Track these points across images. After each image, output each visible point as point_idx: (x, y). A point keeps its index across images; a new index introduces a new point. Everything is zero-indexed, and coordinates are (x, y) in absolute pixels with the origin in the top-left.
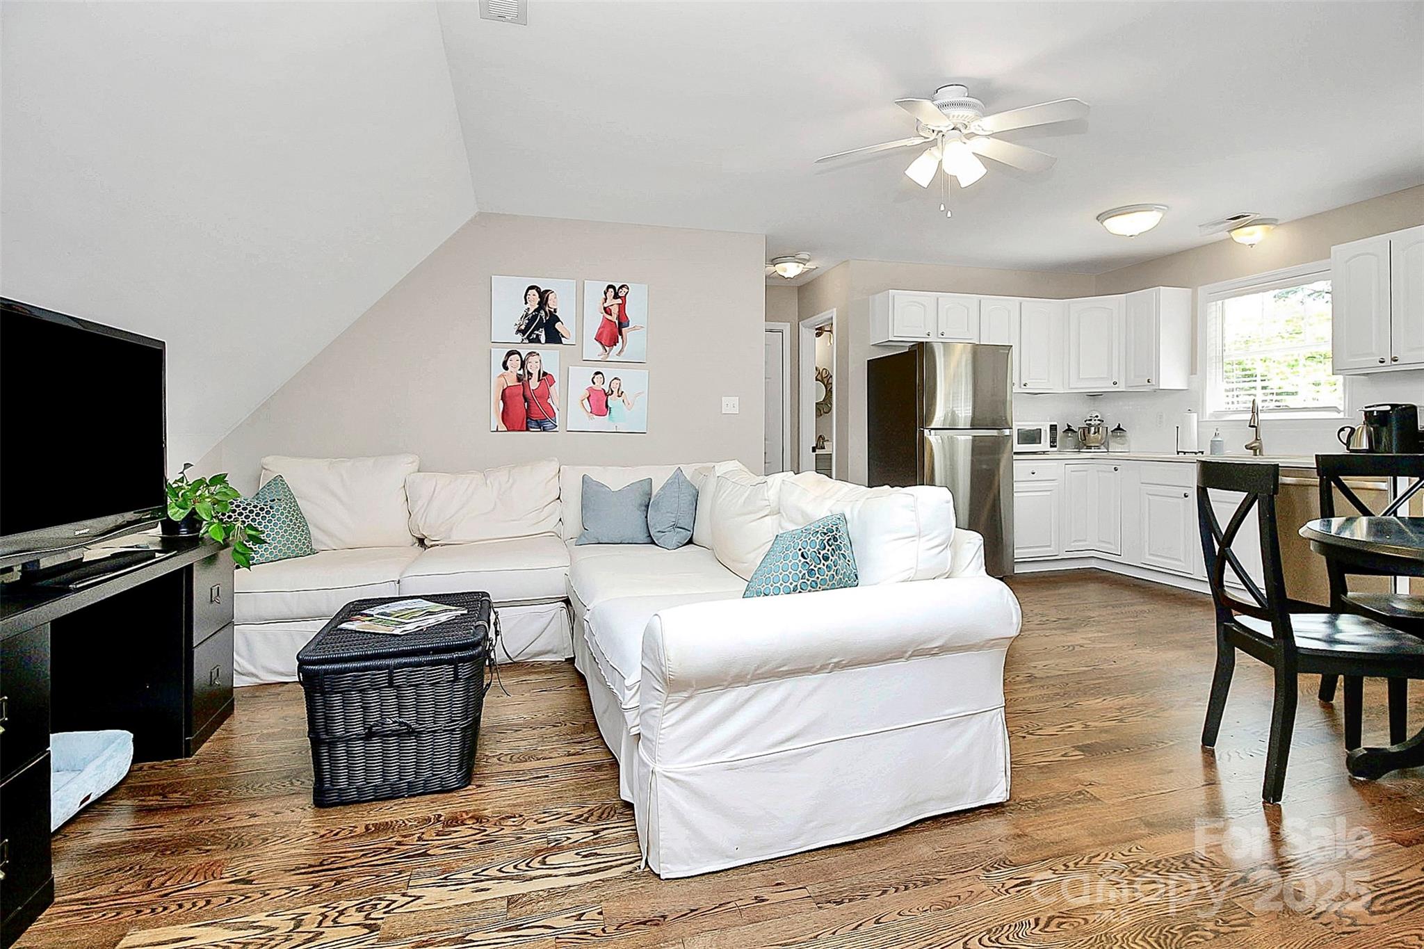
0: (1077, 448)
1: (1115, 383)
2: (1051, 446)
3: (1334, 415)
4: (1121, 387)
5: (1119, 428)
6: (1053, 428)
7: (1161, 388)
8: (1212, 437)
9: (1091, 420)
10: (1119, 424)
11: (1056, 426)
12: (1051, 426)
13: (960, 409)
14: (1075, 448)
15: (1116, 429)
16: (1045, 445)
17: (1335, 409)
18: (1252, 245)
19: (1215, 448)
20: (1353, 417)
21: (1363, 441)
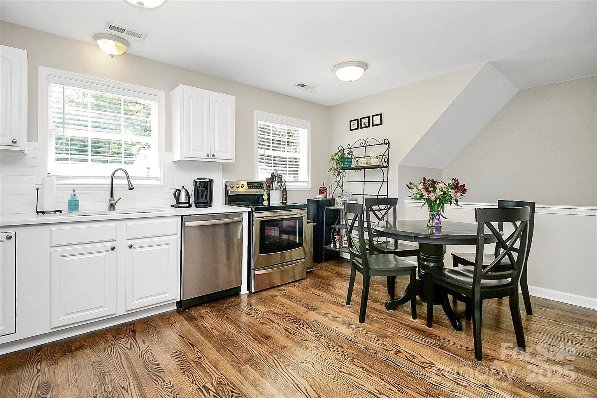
3: (156, 182)
8: (69, 198)
17: (158, 179)
18: (113, 56)
19: (73, 206)
20: (166, 184)
21: (183, 198)
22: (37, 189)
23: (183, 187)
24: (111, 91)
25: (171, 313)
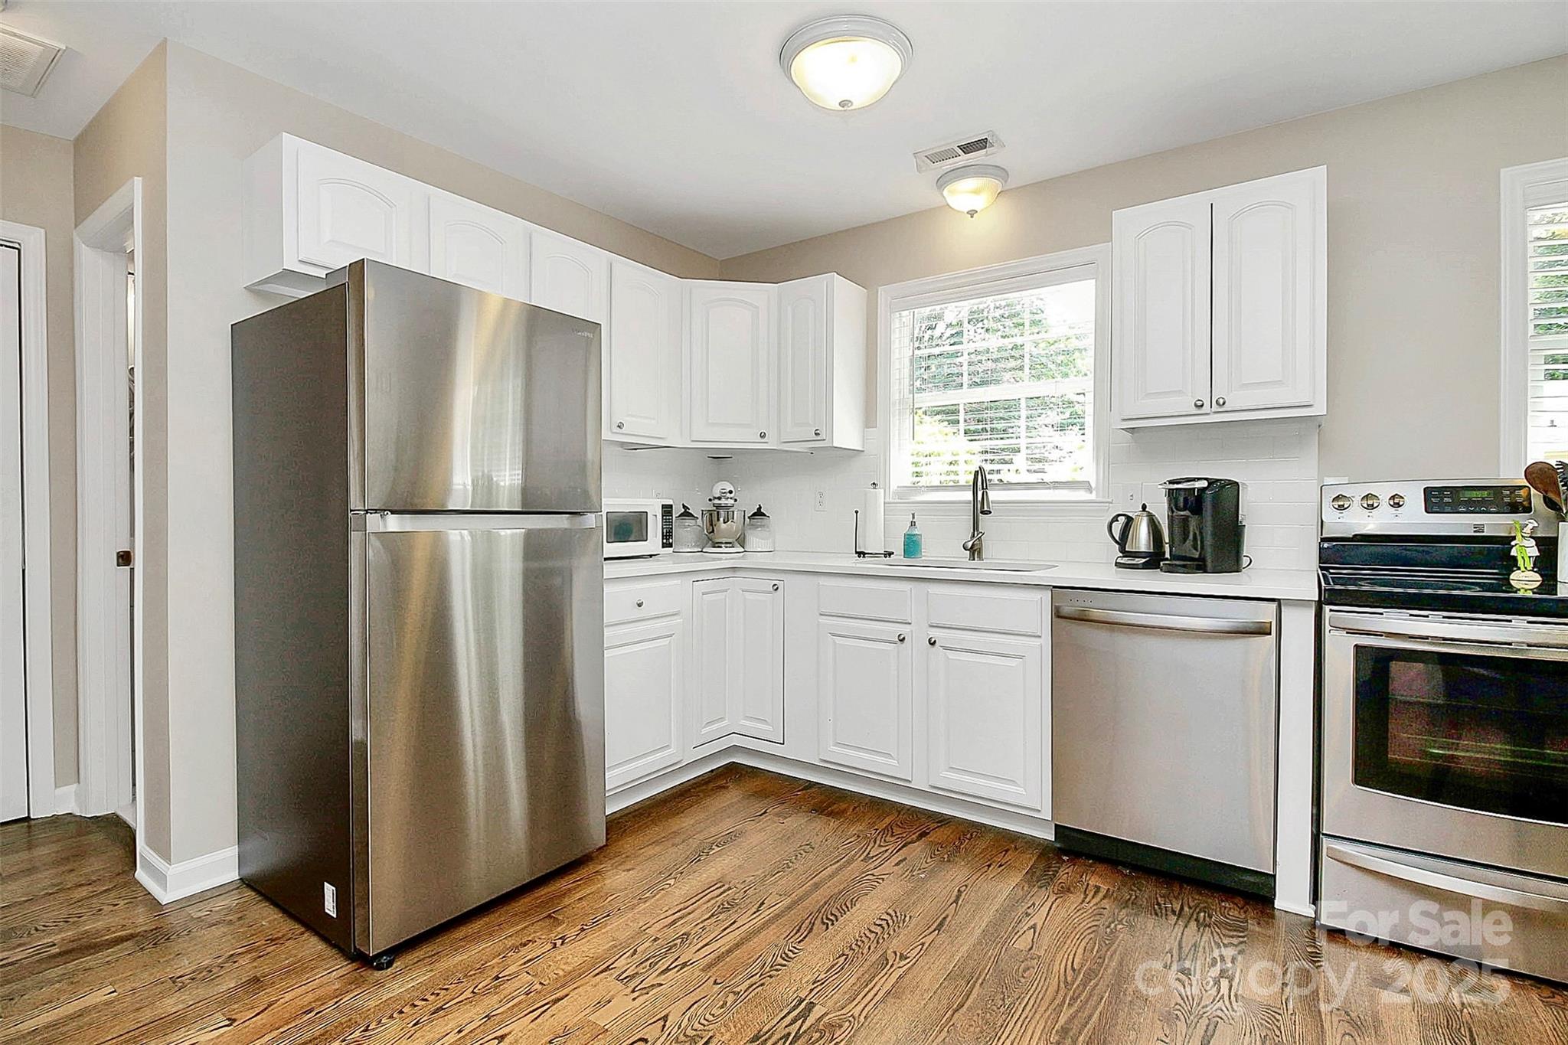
0: (698, 546)
1: (763, 435)
2: (664, 546)
3: (1081, 495)
4: (771, 444)
5: (759, 513)
6: (667, 510)
7: (835, 445)
8: (905, 528)
9: (719, 498)
10: (760, 507)
11: (671, 506)
12: (664, 506)
13: (502, 473)
14: (695, 546)
15: (754, 514)
16: (653, 542)
17: (1086, 486)
18: (973, 212)
19: (911, 546)
20: (1110, 500)
21: (1142, 539)
22: (857, 512)
23: (1144, 507)
24: (981, 294)
25: (1031, 842)
